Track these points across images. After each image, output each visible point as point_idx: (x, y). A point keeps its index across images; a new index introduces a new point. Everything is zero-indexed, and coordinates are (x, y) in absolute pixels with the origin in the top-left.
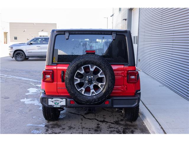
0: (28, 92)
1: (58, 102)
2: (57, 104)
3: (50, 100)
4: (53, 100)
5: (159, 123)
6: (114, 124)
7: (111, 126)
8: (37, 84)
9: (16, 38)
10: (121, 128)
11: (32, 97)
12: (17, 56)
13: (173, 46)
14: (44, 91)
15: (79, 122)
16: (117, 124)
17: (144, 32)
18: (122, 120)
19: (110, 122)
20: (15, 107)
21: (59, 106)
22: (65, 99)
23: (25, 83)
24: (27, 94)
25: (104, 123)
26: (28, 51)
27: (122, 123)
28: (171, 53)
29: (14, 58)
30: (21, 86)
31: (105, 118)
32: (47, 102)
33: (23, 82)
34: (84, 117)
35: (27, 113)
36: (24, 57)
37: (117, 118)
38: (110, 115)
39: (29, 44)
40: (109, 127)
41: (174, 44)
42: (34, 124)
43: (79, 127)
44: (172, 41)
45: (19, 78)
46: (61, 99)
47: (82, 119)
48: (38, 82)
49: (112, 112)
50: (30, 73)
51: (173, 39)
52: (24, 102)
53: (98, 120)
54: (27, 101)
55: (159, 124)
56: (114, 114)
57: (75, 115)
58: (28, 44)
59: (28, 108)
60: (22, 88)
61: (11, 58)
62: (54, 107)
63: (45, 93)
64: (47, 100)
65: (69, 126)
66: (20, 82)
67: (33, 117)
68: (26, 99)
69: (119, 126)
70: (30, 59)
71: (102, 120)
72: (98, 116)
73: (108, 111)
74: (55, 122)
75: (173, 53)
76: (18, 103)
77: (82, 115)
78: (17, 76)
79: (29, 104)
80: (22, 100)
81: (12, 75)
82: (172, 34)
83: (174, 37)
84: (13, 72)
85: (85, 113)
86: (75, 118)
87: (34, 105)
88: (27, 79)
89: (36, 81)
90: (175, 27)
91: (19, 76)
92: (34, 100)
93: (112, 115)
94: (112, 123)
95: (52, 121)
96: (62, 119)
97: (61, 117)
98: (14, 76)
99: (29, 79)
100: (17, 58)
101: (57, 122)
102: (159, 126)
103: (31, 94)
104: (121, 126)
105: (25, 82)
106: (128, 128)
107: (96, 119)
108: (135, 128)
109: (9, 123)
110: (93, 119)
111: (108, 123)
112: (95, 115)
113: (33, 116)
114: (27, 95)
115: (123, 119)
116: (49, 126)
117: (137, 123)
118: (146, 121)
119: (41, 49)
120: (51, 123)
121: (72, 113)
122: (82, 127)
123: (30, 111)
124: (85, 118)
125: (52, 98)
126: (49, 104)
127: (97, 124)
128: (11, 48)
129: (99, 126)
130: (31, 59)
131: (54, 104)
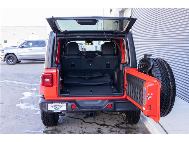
0: (23, 96)
1: (58, 107)
2: (57, 109)
3: (49, 105)
4: (53, 105)
5: (161, 125)
6: (115, 128)
7: (112, 130)
8: (32, 88)
9: (6, 42)
10: (123, 131)
11: (27, 101)
12: (8, 60)
13: (169, 47)
14: (43, 96)
15: (79, 126)
16: (118, 128)
17: (137, 33)
18: (122, 123)
19: (111, 125)
20: (10, 112)
21: (59, 111)
22: (66, 104)
23: (19, 87)
24: (22, 98)
25: (105, 127)
26: (20, 54)
27: (123, 126)
28: (167, 54)
29: (5, 61)
30: (15, 90)
31: (105, 121)
32: (46, 107)
33: (16, 86)
34: (83, 121)
35: (24, 119)
36: (15, 60)
37: (117, 121)
38: (110, 118)
39: (21, 48)
40: (111, 130)
41: (169, 45)
42: (32, 130)
43: (80, 132)
44: (167, 42)
45: (12, 82)
46: (61, 103)
47: (81, 123)
48: (32, 86)
49: (112, 115)
50: (23, 76)
51: (169, 40)
52: (20, 107)
53: (98, 124)
54: (22, 106)
55: (162, 127)
56: (114, 117)
57: (74, 119)
58: (19, 47)
59: (24, 113)
60: (16, 92)
61: (3, 62)
62: (54, 112)
63: (44, 98)
64: (46, 105)
65: (70, 131)
66: (13, 86)
67: (31, 123)
68: (22, 104)
69: (121, 130)
70: (21, 62)
71: (103, 123)
72: (98, 119)
73: (107, 114)
74: (54, 128)
75: (168, 54)
76: (13, 108)
77: (81, 119)
78: (10, 80)
79: (25, 109)
80: (17, 105)
81: (4, 79)
82: (168, 35)
83: (169, 38)
84: (6, 76)
85: (84, 117)
86: (75, 122)
87: (31, 110)
88: (21, 83)
89: (30, 84)
90: (170, 28)
91: (12, 80)
92: (30, 105)
93: (112, 118)
94: (112, 126)
95: (51, 126)
96: (61, 124)
97: (59, 121)
98: (7, 80)
99: (23, 83)
100: (8, 61)
101: (56, 127)
102: (162, 128)
103: (26, 99)
104: (123, 130)
105: (18, 85)
106: (130, 131)
107: (96, 123)
108: (137, 131)
109: (6, 130)
110: (93, 123)
111: (109, 127)
112: (95, 119)
113: (30, 121)
114: (22, 100)
115: (123, 121)
116: (48, 132)
117: (138, 125)
118: (148, 124)
119: (33, 52)
120: (50, 128)
121: (70, 117)
122: (83, 132)
123: (27, 116)
124: (85, 122)
125: (52, 103)
126: (49, 110)
127: (98, 128)
128: (2, 52)
129: (100, 130)
130: (23, 62)
131: (54, 109)
